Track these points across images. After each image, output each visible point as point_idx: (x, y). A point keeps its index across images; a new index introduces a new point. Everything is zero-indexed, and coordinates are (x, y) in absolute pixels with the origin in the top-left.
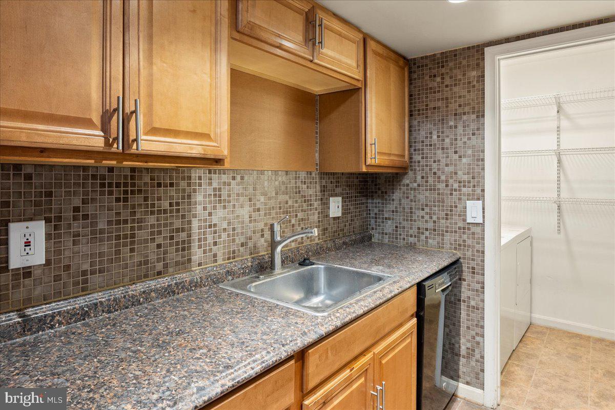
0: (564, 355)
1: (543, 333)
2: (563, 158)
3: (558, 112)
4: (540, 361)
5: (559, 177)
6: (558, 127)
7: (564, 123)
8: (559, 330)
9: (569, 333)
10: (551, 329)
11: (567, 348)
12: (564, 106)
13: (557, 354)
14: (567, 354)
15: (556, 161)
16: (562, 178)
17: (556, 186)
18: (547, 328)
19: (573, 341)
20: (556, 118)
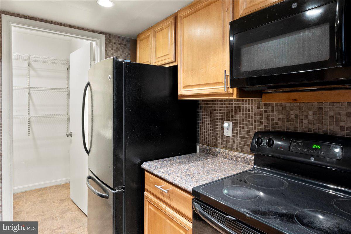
0: (38, 203)
1: (21, 197)
2: (31, 92)
3: (28, 65)
4: (26, 212)
5: (29, 103)
6: (29, 74)
7: (32, 73)
8: (30, 191)
9: (35, 190)
10: (25, 192)
11: (37, 199)
12: (32, 63)
13: (34, 204)
14: (39, 201)
15: (27, 94)
16: (31, 104)
17: (27, 108)
18: (23, 193)
19: (39, 193)
20: (27, 69)
